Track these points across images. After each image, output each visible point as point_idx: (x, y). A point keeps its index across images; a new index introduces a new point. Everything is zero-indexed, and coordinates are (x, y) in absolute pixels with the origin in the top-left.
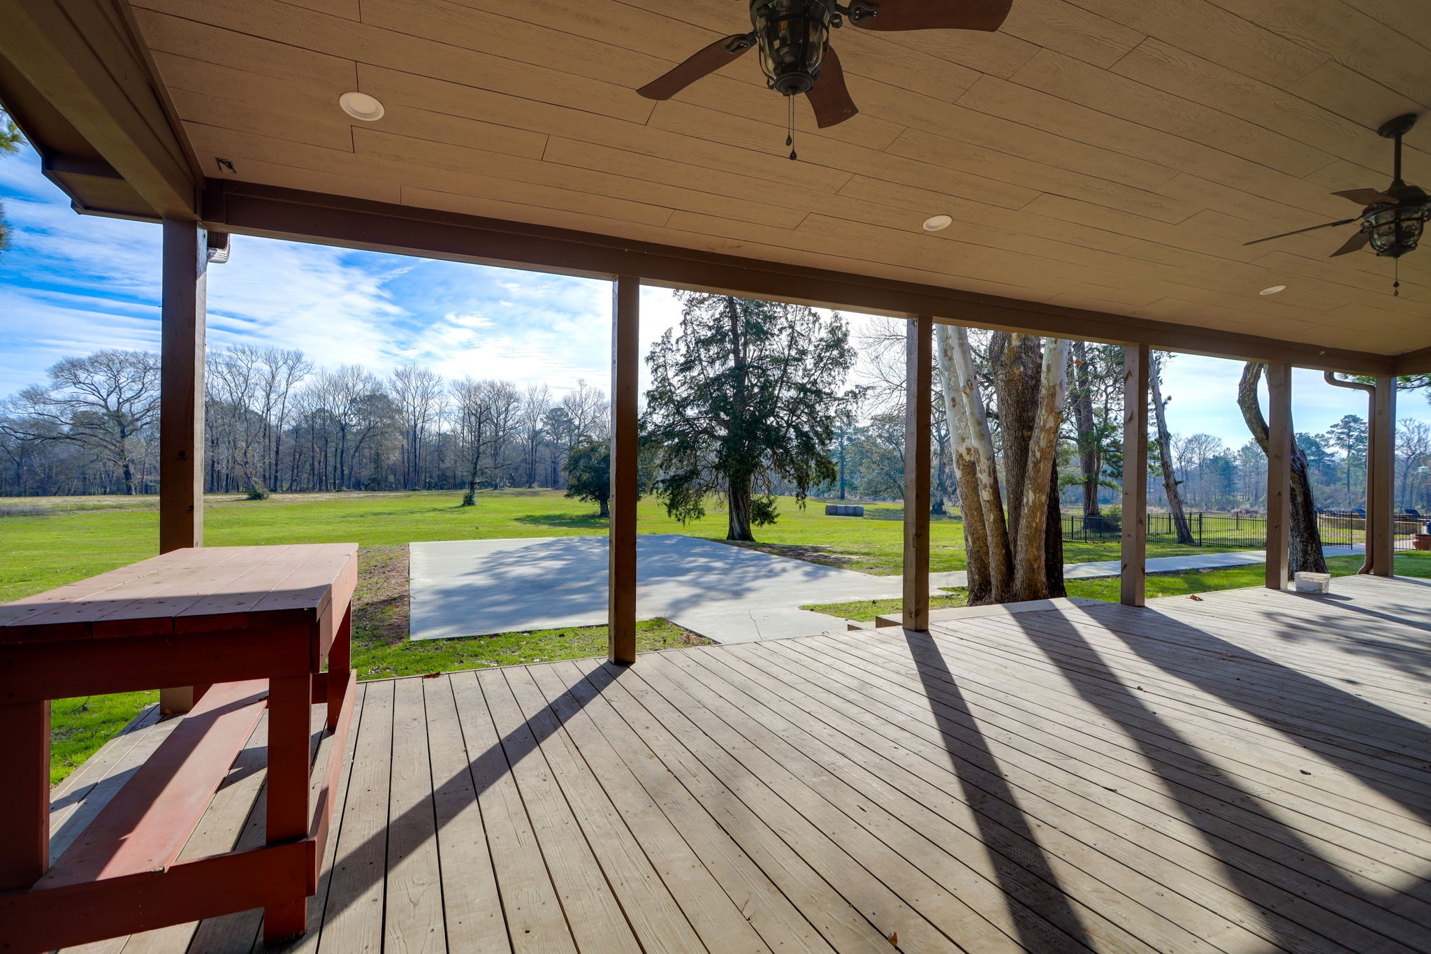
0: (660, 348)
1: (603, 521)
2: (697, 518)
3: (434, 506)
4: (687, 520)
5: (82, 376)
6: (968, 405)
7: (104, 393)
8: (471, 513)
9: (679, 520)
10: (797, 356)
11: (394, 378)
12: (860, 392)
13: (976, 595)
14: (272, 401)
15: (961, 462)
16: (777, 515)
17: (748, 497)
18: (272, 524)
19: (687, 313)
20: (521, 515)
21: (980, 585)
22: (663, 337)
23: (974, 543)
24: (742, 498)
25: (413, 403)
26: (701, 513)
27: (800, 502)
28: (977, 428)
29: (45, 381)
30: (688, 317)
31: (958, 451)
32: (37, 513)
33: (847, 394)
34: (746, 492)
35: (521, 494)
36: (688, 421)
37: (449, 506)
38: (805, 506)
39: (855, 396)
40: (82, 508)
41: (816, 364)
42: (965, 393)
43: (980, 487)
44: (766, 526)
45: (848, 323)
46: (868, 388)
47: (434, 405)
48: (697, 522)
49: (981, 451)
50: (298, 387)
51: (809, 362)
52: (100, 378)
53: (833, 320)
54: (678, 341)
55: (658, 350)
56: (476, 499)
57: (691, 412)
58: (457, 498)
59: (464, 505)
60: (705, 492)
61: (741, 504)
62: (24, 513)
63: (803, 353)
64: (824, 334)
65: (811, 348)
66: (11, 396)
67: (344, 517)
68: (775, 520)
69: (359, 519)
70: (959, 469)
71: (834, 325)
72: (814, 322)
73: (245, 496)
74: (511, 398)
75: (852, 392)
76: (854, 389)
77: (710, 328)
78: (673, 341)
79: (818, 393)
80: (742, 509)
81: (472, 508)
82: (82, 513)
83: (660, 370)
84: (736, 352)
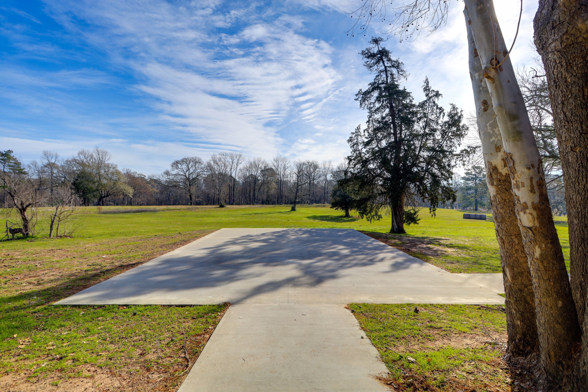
0: (355, 135)
1: (345, 219)
2: (378, 219)
3: (280, 211)
4: (372, 220)
5: (179, 166)
6: (494, 94)
7: (185, 171)
8: (293, 214)
9: (368, 220)
10: (429, 132)
11: (274, 161)
12: (471, 150)
13: (516, 346)
14: (232, 172)
15: (494, 176)
16: (419, 220)
17: (402, 209)
18: (217, 217)
19: (370, 117)
20: (311, 215)
21: (524, 335)
22: (356, 129)
23: (514, 277)
24: (399, 210)
25: (281, 171)
26: (380, 217)
27: (432, 213)
28: (509, 124)
29: (169, 168)
30: (371, 119)
31: (490, 164)
32: (155, 211)
33: (462, 151)
34: (401, 207)
35: (318, 206)
36: (369, 170)
37: (286, 211)
38: (435, 215)
39: (467, 152)
40: (168, 210)
41: (443, 137)
42: (488, 77)
43: (518, 207)
44: (412, 224)
45: (462, 111)
46: (476, 147)
47: (288, 172)
48: (378, 221)
49: (516, 157)
50: (241, 166)
51: (438, 136)
52: (184, 166)
53: (452, 110)
54: (364, 131)
55: (353, 136)
56: (297, 208)
57: (371, 166)
58: (288, 208)
59: (291, 211)
60: (381, 206)
61: (398, 213)
62: (151, 211)
63: (435, 130)
64: (446, 119)
65: (439, 127)
66: (161, 173)
67: (244, 215)
68: (418, 222)
69: (249, 216)
70: (492, 184)
71: (452, 112)
72: (440, 113)
73: (219, 206)
74: (316, 167)
75: (465, 150)
76: (467, 149)
77: (379, 122)
78: (362, 131)
79: (443, 151)
80: (398, 216)
81: (295, 212)
82: (169, 211)
83: (356, 146)
84: (395, 134)
